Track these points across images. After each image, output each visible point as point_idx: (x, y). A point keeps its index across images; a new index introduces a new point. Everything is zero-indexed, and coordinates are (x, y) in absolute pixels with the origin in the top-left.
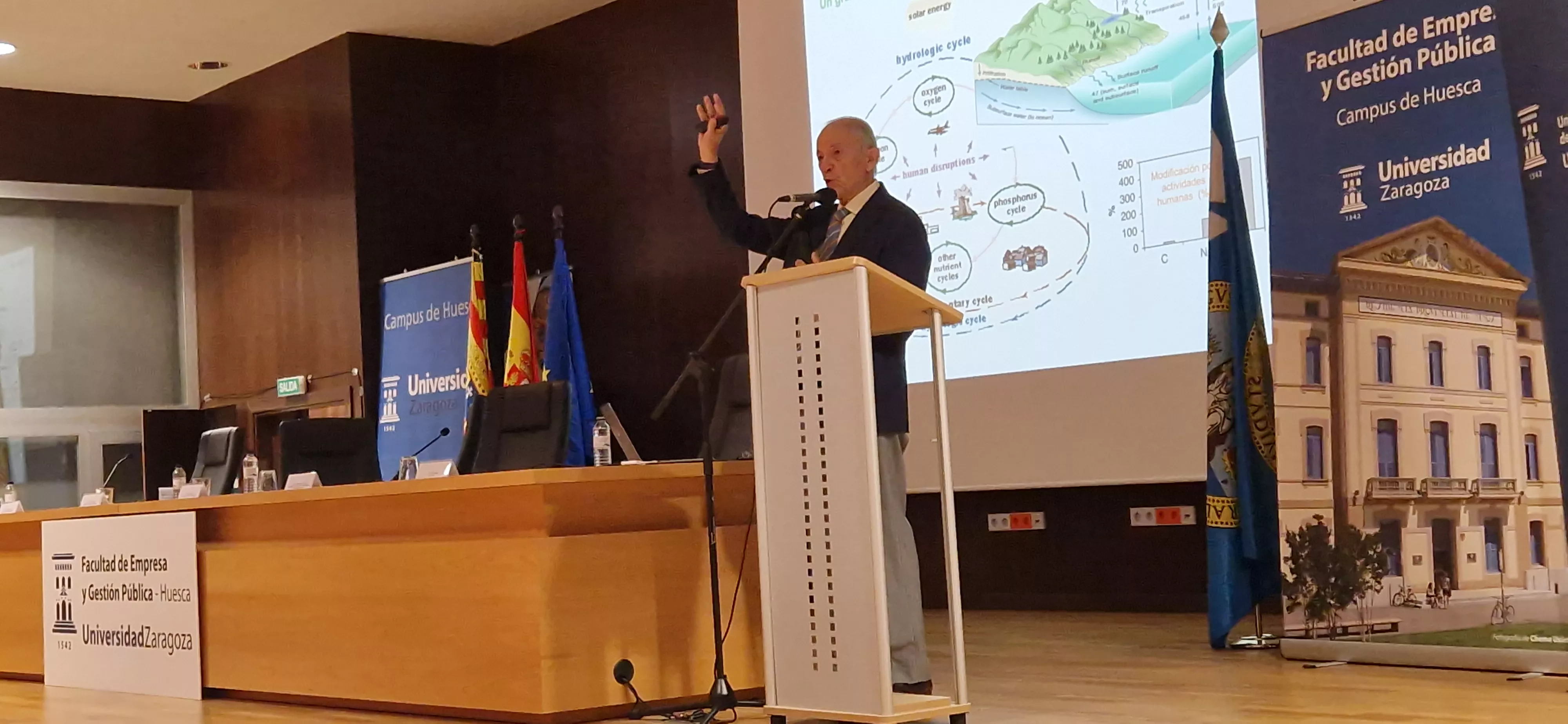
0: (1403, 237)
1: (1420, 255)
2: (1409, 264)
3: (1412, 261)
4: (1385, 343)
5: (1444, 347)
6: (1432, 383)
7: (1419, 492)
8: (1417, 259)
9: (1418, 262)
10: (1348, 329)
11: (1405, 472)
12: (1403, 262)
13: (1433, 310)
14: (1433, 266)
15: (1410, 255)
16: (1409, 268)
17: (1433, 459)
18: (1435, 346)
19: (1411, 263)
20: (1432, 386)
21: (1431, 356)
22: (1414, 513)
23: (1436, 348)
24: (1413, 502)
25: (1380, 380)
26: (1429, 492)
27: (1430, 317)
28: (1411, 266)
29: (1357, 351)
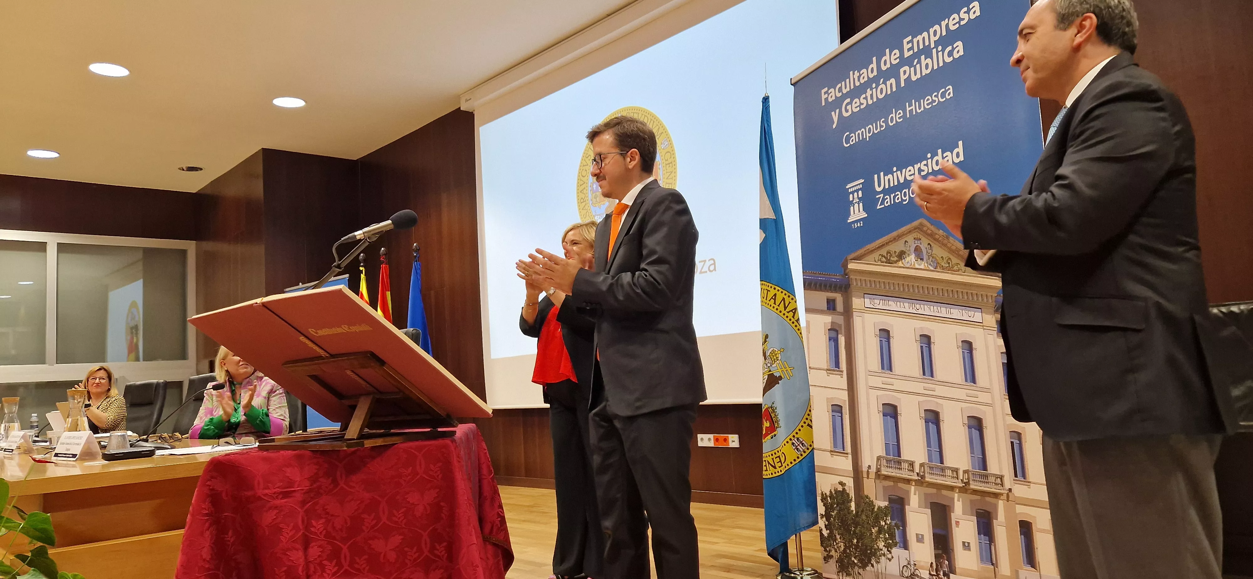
0: (895, 239)
1: (909, 255)
2: (900, 264)
3: (903, 260)
4: (885, 335)
5: (932, 340)
6: (924, 374)
7: (918, 474)
8: (908, 259)
9: (908, 262)
10: (857, 321)
11: (906, 455)
12: (896, 262)
13: (922, 306)
14: (919, 265)
15: (901, 255)
16: (901, 267)
17: (929, 445)
18: (925, 340)
19: (903, 263)
20: (925, 377)
21: (922, 347)
22: (915, 494)
23: (926, 340)
24: (914, 483)
25: (883, 368)
26: (926, 475)
27: (920, 312)
28: (902, 265)
29: (864, 341)
